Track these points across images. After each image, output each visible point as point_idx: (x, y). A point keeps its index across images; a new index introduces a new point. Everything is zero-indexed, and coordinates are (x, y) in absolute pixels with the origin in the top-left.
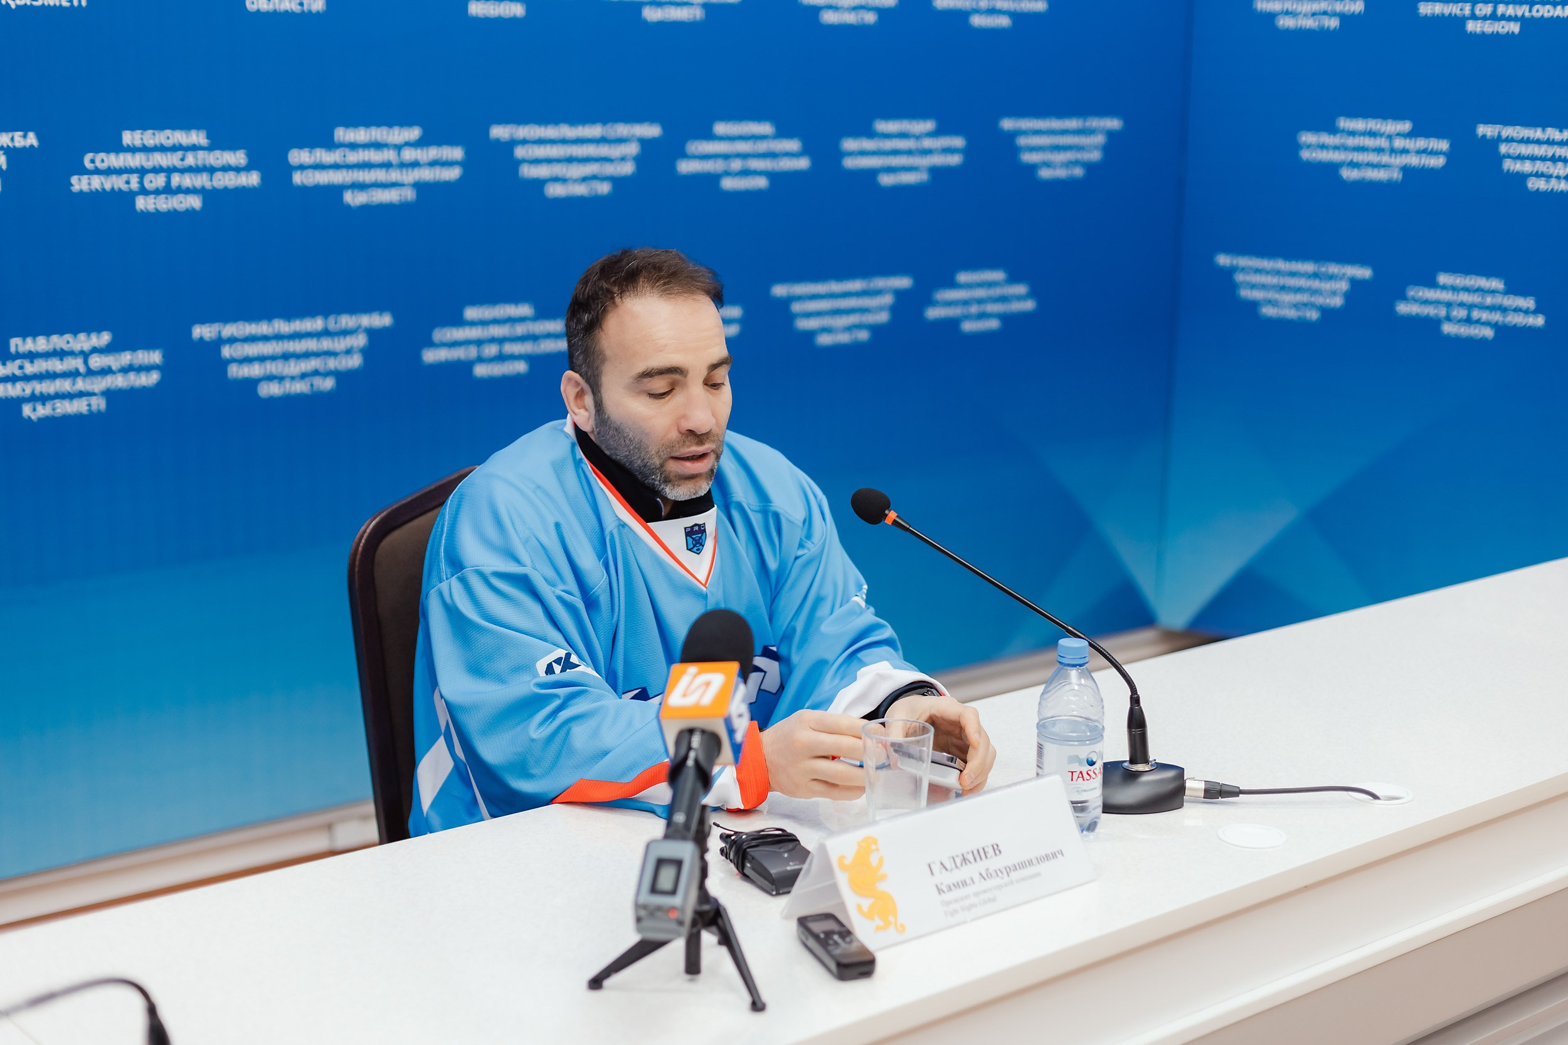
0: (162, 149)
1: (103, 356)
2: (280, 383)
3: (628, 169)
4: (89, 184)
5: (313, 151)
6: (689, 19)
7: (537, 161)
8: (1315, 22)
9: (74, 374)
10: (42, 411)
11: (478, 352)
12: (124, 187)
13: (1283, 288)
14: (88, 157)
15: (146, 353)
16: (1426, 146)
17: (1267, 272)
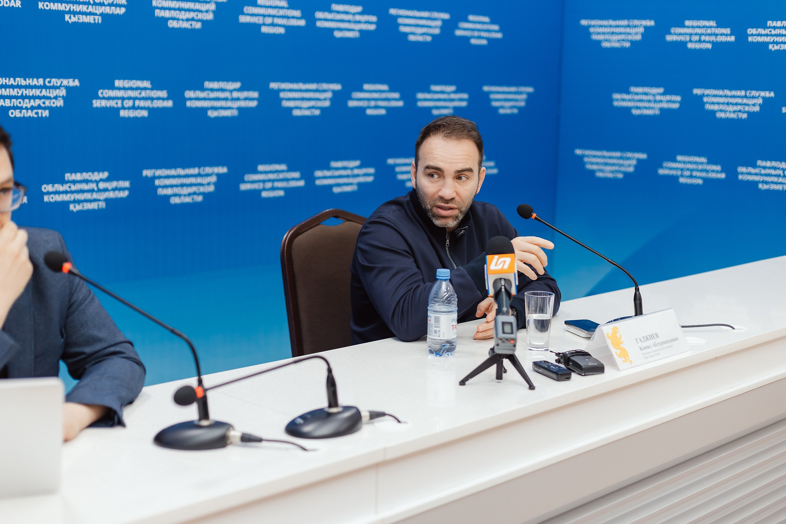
0: (131, 89)
1: (104, 183)
2: (179, 198)
3: (327, 104)
4: (100, 104)
5: (195, 92)
6: (353, 37)
7: (289, 99)
8: (619, 44)
9: (92, 191)
10: (78, 207)
11: (263, 186)
12: (115, 106)
13: (606, 164)
14: (100, 91)
15: (123, 182)
16: (671, 99)
17: (599, 157)
